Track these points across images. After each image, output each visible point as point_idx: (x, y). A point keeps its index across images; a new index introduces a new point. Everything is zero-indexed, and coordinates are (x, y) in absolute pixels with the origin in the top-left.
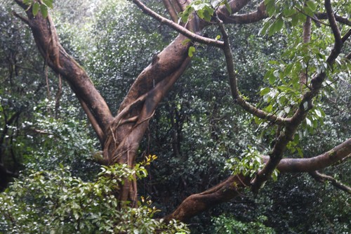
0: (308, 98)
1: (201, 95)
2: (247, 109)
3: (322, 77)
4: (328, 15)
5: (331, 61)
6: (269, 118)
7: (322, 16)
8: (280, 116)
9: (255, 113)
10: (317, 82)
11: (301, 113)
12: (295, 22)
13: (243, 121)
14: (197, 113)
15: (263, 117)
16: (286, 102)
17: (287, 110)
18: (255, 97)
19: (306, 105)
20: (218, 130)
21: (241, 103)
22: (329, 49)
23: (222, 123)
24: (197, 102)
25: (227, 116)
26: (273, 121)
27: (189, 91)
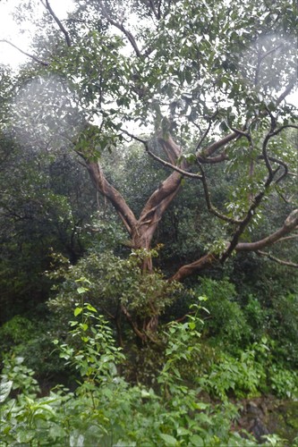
0: (253, 208)
1: (189, 206)
2: (216, 215)
3: (262, 194)
4: (264, 156)
5: (267, 185)
6: (230, 220)
7: (261, 158)
8: (237, 219)
9: (220, 217)
10: (258, 199)
11: (249, 217)
12: (245, 163)
13: (215, 221)
14: (186, 217)
15: (226, 220)
16: (239, 210)
17: (242, 215)
18: (221, 207)
19: (252, 212)
20: (200, 227)
21: (213, 212)
22: (266, 178)
23: (202, 223)
24: (187, 211)
25: (205, 218)
26: (232, 222)
27: (182, 204)
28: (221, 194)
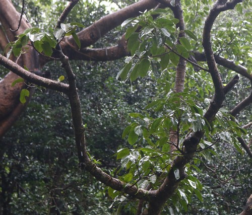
0: (179, 164)
1: (39, 155)
2: (99, 176)
3: (199, 136)
5: (210, 116)
6: (127, 190)
7: (200, 57)
8: (142, 187)
9: (108, 182)
11: (170, 185)
13: (96, 192)
14: (31, 178)
15: (119, 188)
16: (150, 168)
17: (153, 179)
18: (110, 161)
19: (177, 174)
20: (59, 203)
21: (90, 168)
22: (208, 101)
23: (67, 194)
24: (33, 165)
25: (74, 184)
26: (133, 194)
27: (22, 149)
28: (112, 132)
